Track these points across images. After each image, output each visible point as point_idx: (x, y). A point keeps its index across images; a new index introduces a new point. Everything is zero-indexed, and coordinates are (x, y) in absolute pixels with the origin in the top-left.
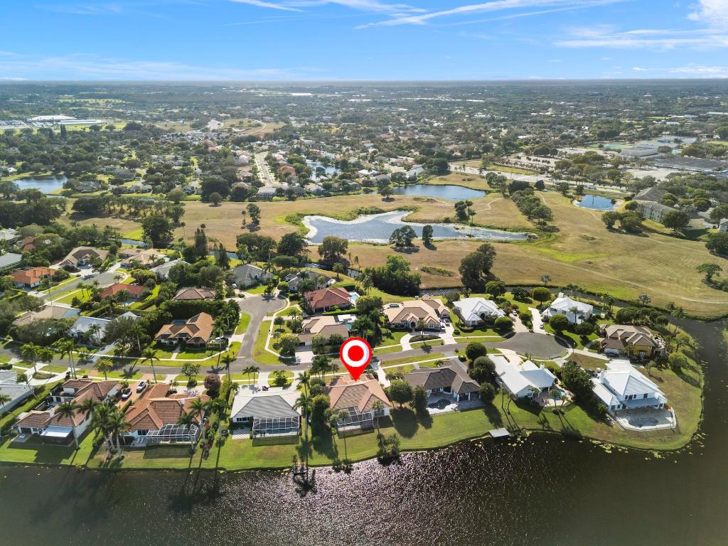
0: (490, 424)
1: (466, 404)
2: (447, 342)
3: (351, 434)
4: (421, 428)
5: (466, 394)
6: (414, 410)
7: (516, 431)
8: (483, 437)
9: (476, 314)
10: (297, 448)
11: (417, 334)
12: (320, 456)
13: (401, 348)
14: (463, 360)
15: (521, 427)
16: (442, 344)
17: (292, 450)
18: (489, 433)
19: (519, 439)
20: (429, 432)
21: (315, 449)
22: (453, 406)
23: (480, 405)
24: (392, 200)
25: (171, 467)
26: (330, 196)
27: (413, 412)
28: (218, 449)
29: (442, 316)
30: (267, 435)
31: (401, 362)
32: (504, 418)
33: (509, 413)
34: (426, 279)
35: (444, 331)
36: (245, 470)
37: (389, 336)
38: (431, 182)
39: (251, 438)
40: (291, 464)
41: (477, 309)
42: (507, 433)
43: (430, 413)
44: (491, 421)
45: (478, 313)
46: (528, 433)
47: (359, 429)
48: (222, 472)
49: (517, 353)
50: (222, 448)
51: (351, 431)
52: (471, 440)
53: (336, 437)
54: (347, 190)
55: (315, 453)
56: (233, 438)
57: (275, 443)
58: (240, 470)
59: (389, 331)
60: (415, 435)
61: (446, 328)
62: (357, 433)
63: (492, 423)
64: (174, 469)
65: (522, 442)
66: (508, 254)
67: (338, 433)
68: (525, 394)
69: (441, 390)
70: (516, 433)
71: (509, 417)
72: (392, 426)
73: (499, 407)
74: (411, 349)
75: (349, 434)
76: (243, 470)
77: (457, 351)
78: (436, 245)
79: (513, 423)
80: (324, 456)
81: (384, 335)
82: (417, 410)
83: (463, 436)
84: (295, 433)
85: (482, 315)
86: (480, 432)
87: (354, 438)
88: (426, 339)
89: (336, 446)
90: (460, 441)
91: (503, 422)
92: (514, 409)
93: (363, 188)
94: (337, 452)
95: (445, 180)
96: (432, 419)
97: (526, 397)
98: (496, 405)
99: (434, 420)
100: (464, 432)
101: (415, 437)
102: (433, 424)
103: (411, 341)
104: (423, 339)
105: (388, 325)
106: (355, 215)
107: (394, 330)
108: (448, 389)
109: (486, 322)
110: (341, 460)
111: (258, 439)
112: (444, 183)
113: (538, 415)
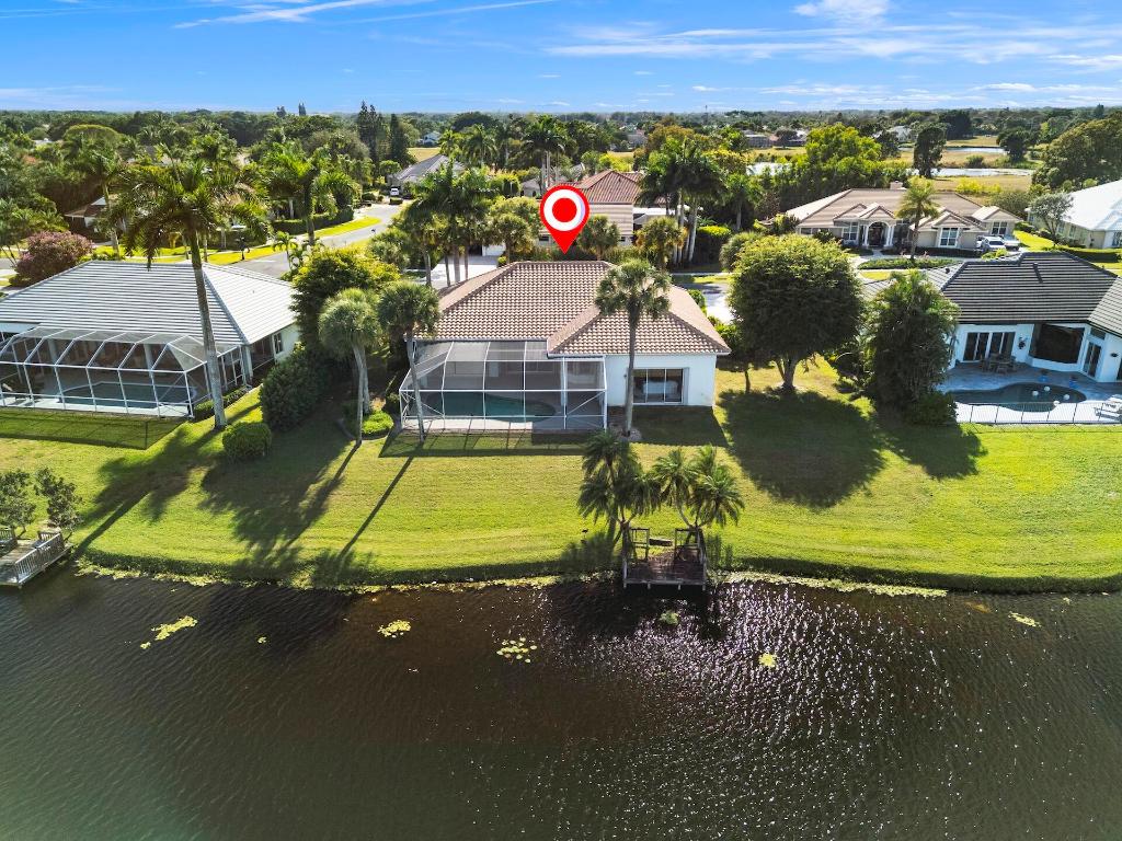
4: (899, 469)
6: (864, 405)
11: (891, 257)
12: (203, 515)
20: (955, 492)
21: (210, 482)
47: (520, 435)
51: (470, 436)
53: (371, 447)
55: (189, 498)
62: (497, 444)
67: (393, 434)
69: (1022, 351)
72: (719, 442)
75: (448, 445)
96: (973, 441)
103: (866, 266)
104: (914, 264)
108: (1061, 343)
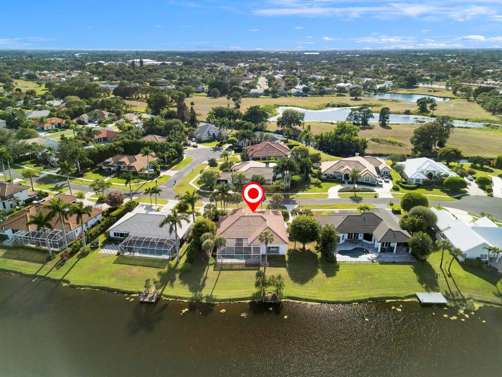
0: (418, 284)
1: (388, 257)
2: (381, 196)
3: (231, 268)
4: (320, 275)
5: (392, 245)
6: (319, 254)
7: (459, 300)
8: (406, 300)
9: (423, 173)
10: (160, 274)
11: (349, 186)
12: (182, 286)
13: (327, 195)
14: (397, 212)
15: (466, 296)
16: (376, 197)
17: (153, 274)
18: (415, 296)
19: (462, 312)
20: (329, 281)
21: (180, 277)
22: (372, 256)
23: (409, 260)
24: (360, 100)
25: (19, 271)
26: (307, 96)
27: (316, 256)
28: (77, 260)
29: (382, 174)
30: (137, 254)
31: (321, 207)
32: (441, 280)
33: (450, 276)
34: (374, 147)
35: (381, 186)
36: (90, 287)
37: (317, 185)
38: (398, 92)
39: (118, 254)
40: (143, 290)
41: (424, 168)
42: (443, 300)
43: (338, 260)
44: (421, 281)
45: (425, 172)
46: (477, 306)
47: (243, 264)
48: (64, 285)
49: (469, 214)
50: (83, 260)
51: (232, 265)
52: (388, 301)
53: (211, 268)
54: (322, 93)
55: (177, 282)
56: (100, 252)
57: (139, 263)
58: (84, 287)
59: (319, 181)
60: (310, 282)
61: (384, 184)
62: (238, 267)
63: (422, 284)
64: (20, 273)
65: (467, 316)
66: (469, 135)
67: (215, 264)
68: (477, 255)
69: (361, 237)
70: (458, 303)
71: (450, 280)
72: (285, 267)
73: (436, 266)
74: (338, 197)
75: (227, 268)
76: (87, 286)
77: (392, 205)
78: (391, 126)
79: (454, 290)
80: (187, 286)
81: (312, 184)
82: (322, 255)
83: (376, 294)
84: (166, 257)
85: (430, 175)
86: (402, 293)
87: (231, 273)
88: (358, 191)
89: (206, 278)
90: (371, 299)
91: (440, 284)
92: (458, 271)
93: (336, 93)
94: (204, 285)
95: (413, 91)
96: (338, 267)
97: (478, 259)
98: (431, 263)
99: (340, 268)
100: (378, 288)
101: (309, 284)
102: (338, 273)
103: (340, 191)
104: (354, 190)
105: (319, 176)
106: (323, 107)
107: (323, 181)
108: (368, 237)
109: (432, 182)
110: (204, 296)
111: (125, 257)
112: (410, 93)
113: (495, 284)
